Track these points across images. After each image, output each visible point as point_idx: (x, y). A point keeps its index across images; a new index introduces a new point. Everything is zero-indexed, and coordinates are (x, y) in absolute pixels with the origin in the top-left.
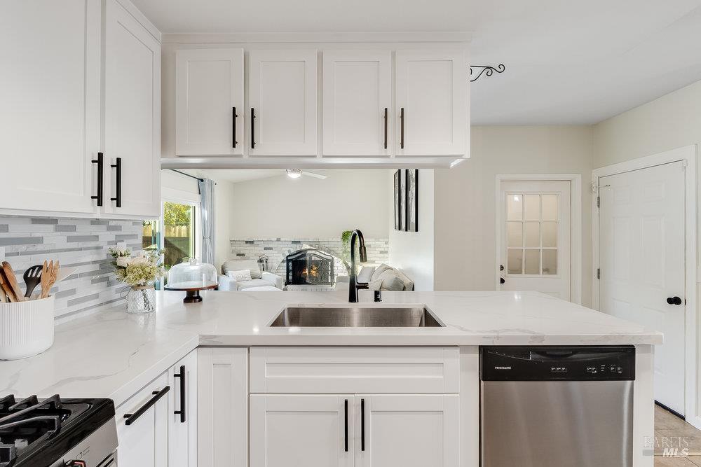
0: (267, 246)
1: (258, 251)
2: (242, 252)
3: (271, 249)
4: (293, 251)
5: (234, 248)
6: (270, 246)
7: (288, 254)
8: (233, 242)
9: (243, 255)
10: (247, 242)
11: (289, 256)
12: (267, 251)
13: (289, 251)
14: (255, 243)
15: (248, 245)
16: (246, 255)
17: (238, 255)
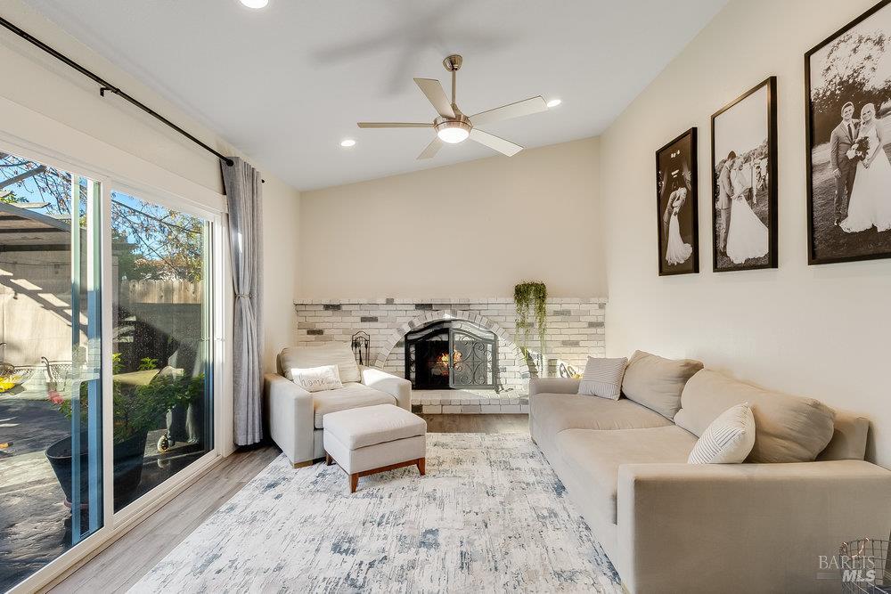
0: (367, 314)
1: (352, 323)
2: (318, 327)
3: (374, 319)
4: (418, 324)
5: (302, 320)
6: (373, 314)
7: (408, 329)
8: (300, 307)
9: (320, 332)
10: (327, 307)
11: (410, 333)
12: (367, 325)
13: (411, 324)
14: (344, 308)
15: (330, 312)
16: (326, 332)
17: (311, 332)
